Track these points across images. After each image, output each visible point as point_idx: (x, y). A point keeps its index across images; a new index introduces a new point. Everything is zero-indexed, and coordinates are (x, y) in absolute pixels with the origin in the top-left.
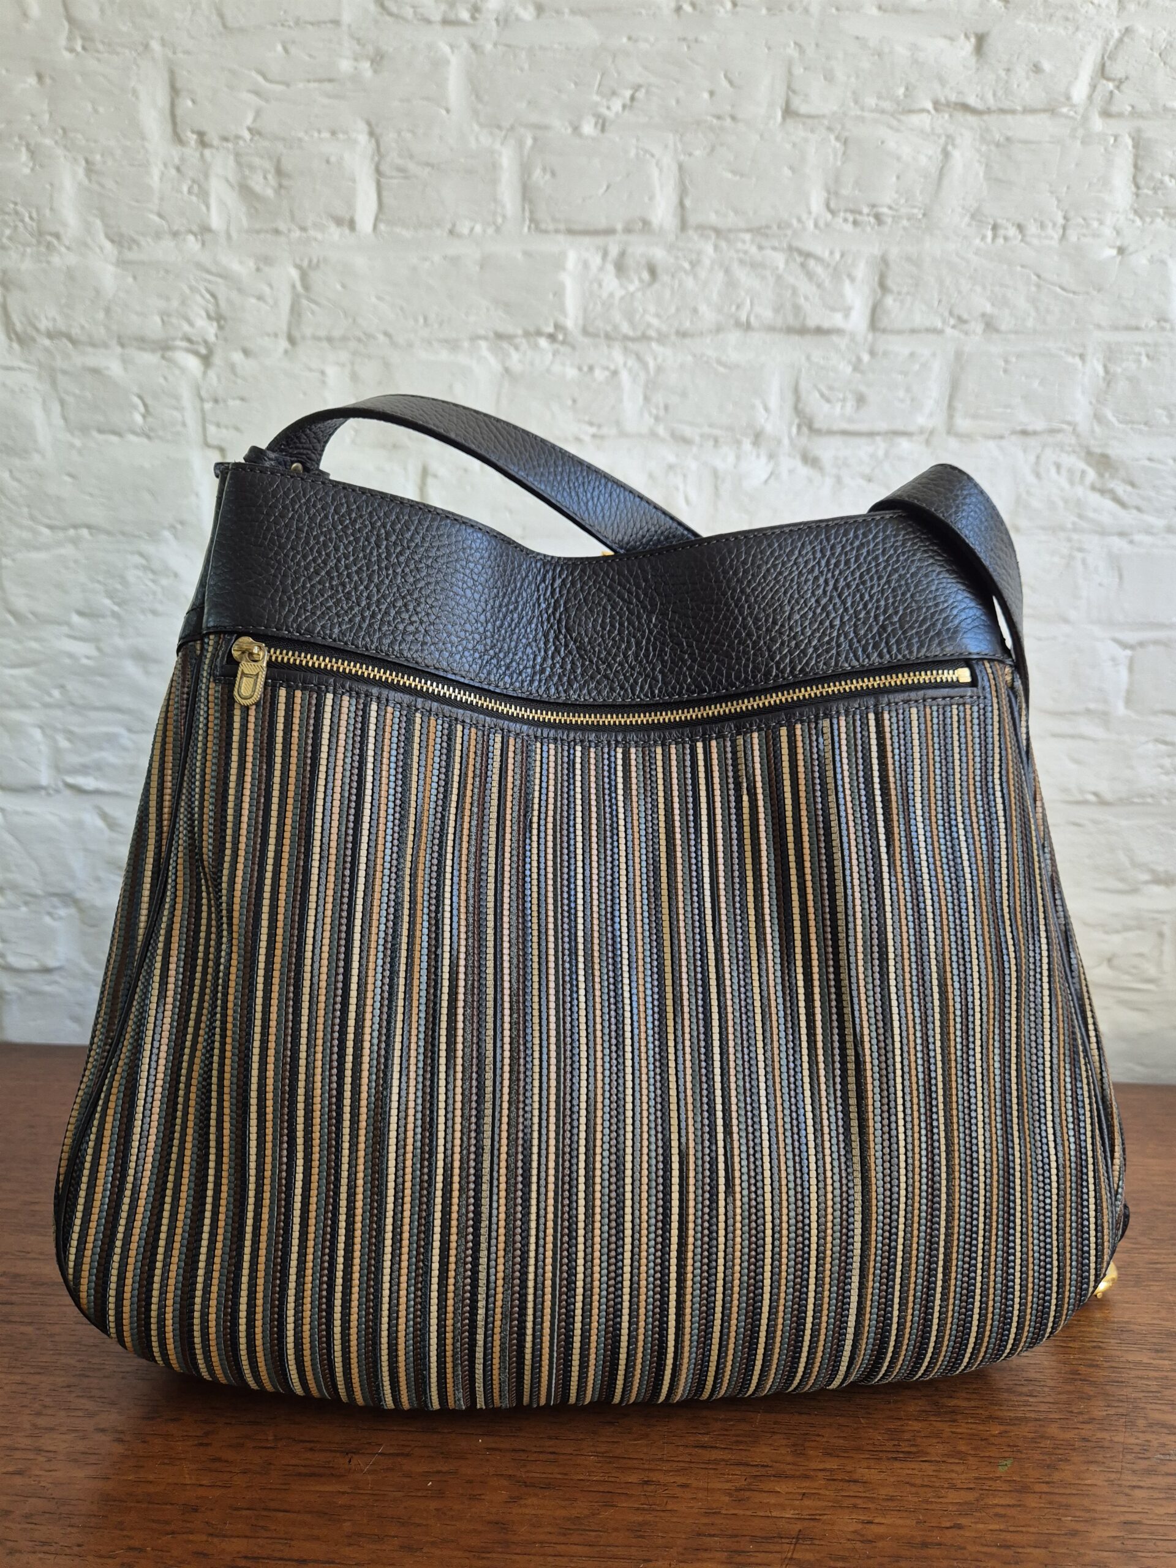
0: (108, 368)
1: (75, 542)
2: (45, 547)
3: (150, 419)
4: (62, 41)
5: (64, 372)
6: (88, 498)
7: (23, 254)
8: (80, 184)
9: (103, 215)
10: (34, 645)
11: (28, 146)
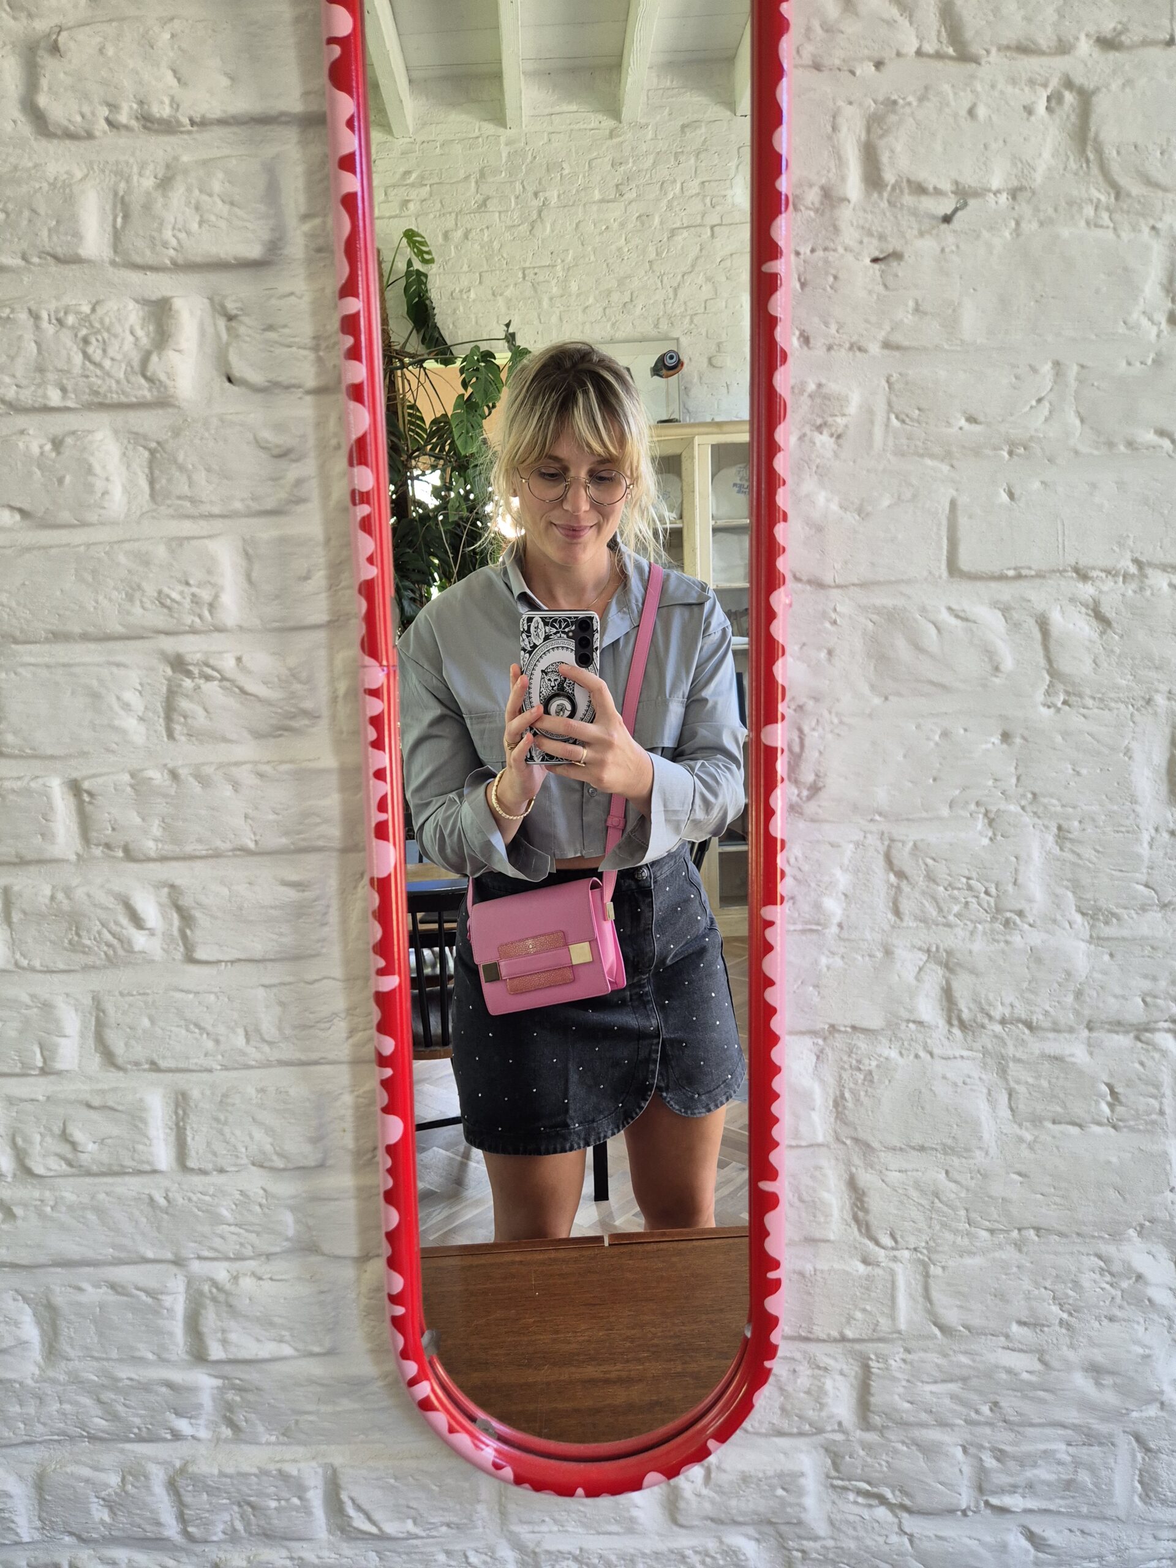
0: (1072, 1055)
1: (1019, 1246)
2: (984, 1252)
3: (1119, 1109)
4: (1040, 696)
5: (1019, 1061)
6: (1039, 1196)
7: (972, 933)
8: (1049, 853)
9: (1076, 886)
10: (964, 1359)
11: (986, 814)
